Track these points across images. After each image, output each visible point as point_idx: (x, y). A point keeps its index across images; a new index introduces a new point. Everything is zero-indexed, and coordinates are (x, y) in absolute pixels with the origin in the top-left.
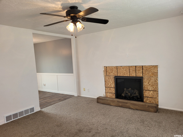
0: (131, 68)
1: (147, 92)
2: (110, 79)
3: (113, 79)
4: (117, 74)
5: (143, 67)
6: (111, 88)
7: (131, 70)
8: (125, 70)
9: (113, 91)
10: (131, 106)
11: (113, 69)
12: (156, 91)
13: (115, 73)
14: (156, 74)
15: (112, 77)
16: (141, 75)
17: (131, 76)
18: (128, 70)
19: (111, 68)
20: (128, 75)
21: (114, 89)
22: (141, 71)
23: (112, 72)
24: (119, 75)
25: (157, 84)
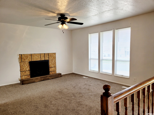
0: (41, 55)
1: (51, 68)
2: (25, 65)
3: (28, 64)
4: (31, 60)
5: (49, 54)
6: (27, 71)
7: (42, 57)
8: (38, 56)
9: (28, 73)
10: (50, 78)
11: (27, 56)
12: (55, 67)
13: (30, 59)
14: (55, 58)
15: (27, 62)
16: (47, 59)
17: (41, 60)
18: (40, 56)
19: (26, 56)
20: (40, 60)
21: (29, 72)
22: (48, 56)
23: (27, 59)
24: (33, 60)
25: (56, 63)
